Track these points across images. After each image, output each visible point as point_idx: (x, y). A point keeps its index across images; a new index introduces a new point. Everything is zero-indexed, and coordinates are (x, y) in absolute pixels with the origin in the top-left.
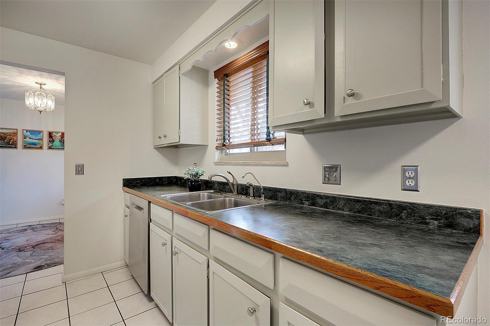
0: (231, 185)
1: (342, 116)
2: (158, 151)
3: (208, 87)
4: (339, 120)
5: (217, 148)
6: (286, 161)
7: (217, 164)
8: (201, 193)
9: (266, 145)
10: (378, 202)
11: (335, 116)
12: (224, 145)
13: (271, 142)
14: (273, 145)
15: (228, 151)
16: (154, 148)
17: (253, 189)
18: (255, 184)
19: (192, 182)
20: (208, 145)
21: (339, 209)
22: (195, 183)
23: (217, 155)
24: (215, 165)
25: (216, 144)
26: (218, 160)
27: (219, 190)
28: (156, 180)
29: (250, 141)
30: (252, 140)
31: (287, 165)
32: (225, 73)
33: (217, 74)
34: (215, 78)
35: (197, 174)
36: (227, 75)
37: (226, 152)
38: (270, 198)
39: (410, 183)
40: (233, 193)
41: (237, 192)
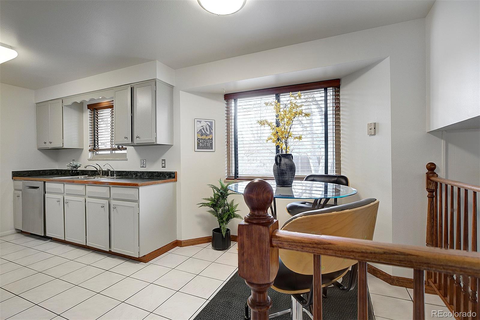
0: (99, 171)
1: (137, 143)
2: (42, 152)
3: (83, 113)
4: (136, 144)
5: (90, 150)
6: (126, 158)
7: (90, 160)
8: (79, 177)
9: (118, 150)
10: (155, 172)
11: (135, 143)
12: (94, 149)
13: (120, 149)
14: (121, 150)
15: (97, 152)
16: (38, 149)
17: (111, 172)
18: (112, 170)
19: (72, 171)
20: (83, 149)
21: (145, 176)
22: (75, 172)
23: (90, 155)
24: (89, 161)
25: (89, 148)
26: (91, 157)
27: (92, 175)
28: (40, 172)
29: (110, 148)
30: (112, 147)
31: (127, 160)
32: (94, 108)
33: (90, 107)
34: (88, 109)
35: (76, 166)
36: (97, 109)
37: (96, 153)
38: (120, 176)
39: (163, 165)
40: (99, 175)
41: (102, 174)
